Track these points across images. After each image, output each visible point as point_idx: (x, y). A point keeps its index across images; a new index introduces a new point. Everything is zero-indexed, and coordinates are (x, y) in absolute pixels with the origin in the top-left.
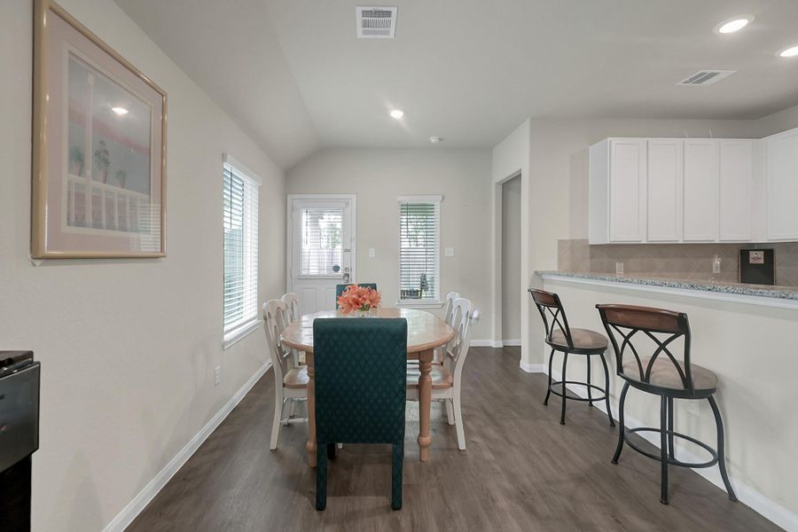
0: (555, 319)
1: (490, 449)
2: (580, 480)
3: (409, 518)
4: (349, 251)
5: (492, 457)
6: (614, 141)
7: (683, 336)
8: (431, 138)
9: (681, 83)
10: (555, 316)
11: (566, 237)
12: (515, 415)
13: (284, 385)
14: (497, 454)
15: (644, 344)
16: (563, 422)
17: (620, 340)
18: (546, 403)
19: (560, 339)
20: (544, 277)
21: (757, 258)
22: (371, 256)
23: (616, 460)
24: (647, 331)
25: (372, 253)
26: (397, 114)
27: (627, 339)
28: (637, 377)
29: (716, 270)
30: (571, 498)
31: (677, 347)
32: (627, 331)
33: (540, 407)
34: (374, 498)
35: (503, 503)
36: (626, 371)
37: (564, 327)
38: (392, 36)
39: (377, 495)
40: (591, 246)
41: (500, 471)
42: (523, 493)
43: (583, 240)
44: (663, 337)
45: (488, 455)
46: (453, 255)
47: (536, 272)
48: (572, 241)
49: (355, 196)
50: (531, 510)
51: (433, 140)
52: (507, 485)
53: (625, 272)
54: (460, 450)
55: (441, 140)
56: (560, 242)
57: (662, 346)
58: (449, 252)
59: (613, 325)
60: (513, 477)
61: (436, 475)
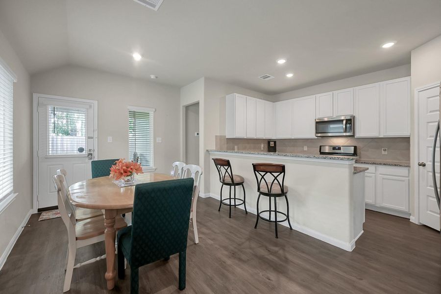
0: (227, 171)
1: (209, 238)
2: (249, 239)
3: (192, 291)
4: (92, 138)
5: (212, 242)
6: (237, 95)
7: (283, 173)
8: (151, 76)
9: (259, 77)
10: (226, 170)
11: (218, 135)
12: (210, 219)
13: (77, 239)
14: (213, 240)
15: (269, 178)
16: (230, 217)
17: (259, 177)
18: (219, 210)
19: (228, 180)
20: (210, 152)
21: (272, 144)
22: (109, 142)
23: (256, 227)
24: (271, 173)
25: (110, 139)
26: (137, 57)
27: (263, 177)
28: (266, 191)
29: (262, 149)
30: (251, 248)
31: (280, 178)
32: (263, 174)
33: (217, 212)
34: (166, 289)
35: (229, 262)
36: (261, 190)
37: (230, 174)
38: (156, 9)
39: (167, 287)
40: (227, 139)
41: (218, 247)
42: (233, 254)
43: (223, 136)
44: (276, 174)
45: (210, 242)
46: (161, 142)
47: (207, 151)
48: (221, 136)
49: (97, 102)
50: (240, 259)
51: (153, 77)
52: (225, 253)
53: (238, 150)
54: (195, 244)
55: (156, 77)
56: (216, 136)
57: (276, 178)
58: (159, 140)
59: (258, 172)
60: (226, 248)
61: (192, 261)
